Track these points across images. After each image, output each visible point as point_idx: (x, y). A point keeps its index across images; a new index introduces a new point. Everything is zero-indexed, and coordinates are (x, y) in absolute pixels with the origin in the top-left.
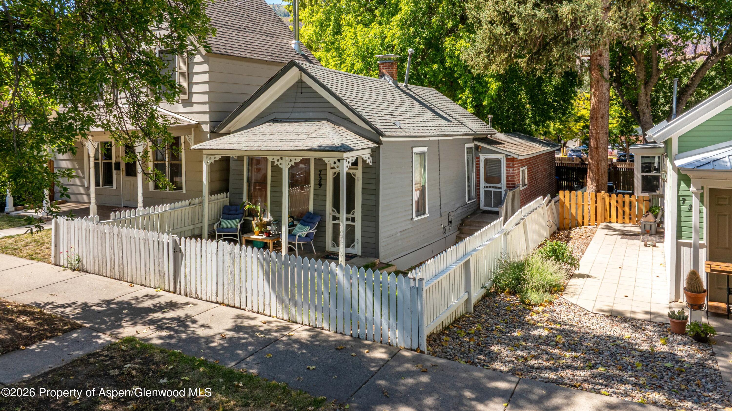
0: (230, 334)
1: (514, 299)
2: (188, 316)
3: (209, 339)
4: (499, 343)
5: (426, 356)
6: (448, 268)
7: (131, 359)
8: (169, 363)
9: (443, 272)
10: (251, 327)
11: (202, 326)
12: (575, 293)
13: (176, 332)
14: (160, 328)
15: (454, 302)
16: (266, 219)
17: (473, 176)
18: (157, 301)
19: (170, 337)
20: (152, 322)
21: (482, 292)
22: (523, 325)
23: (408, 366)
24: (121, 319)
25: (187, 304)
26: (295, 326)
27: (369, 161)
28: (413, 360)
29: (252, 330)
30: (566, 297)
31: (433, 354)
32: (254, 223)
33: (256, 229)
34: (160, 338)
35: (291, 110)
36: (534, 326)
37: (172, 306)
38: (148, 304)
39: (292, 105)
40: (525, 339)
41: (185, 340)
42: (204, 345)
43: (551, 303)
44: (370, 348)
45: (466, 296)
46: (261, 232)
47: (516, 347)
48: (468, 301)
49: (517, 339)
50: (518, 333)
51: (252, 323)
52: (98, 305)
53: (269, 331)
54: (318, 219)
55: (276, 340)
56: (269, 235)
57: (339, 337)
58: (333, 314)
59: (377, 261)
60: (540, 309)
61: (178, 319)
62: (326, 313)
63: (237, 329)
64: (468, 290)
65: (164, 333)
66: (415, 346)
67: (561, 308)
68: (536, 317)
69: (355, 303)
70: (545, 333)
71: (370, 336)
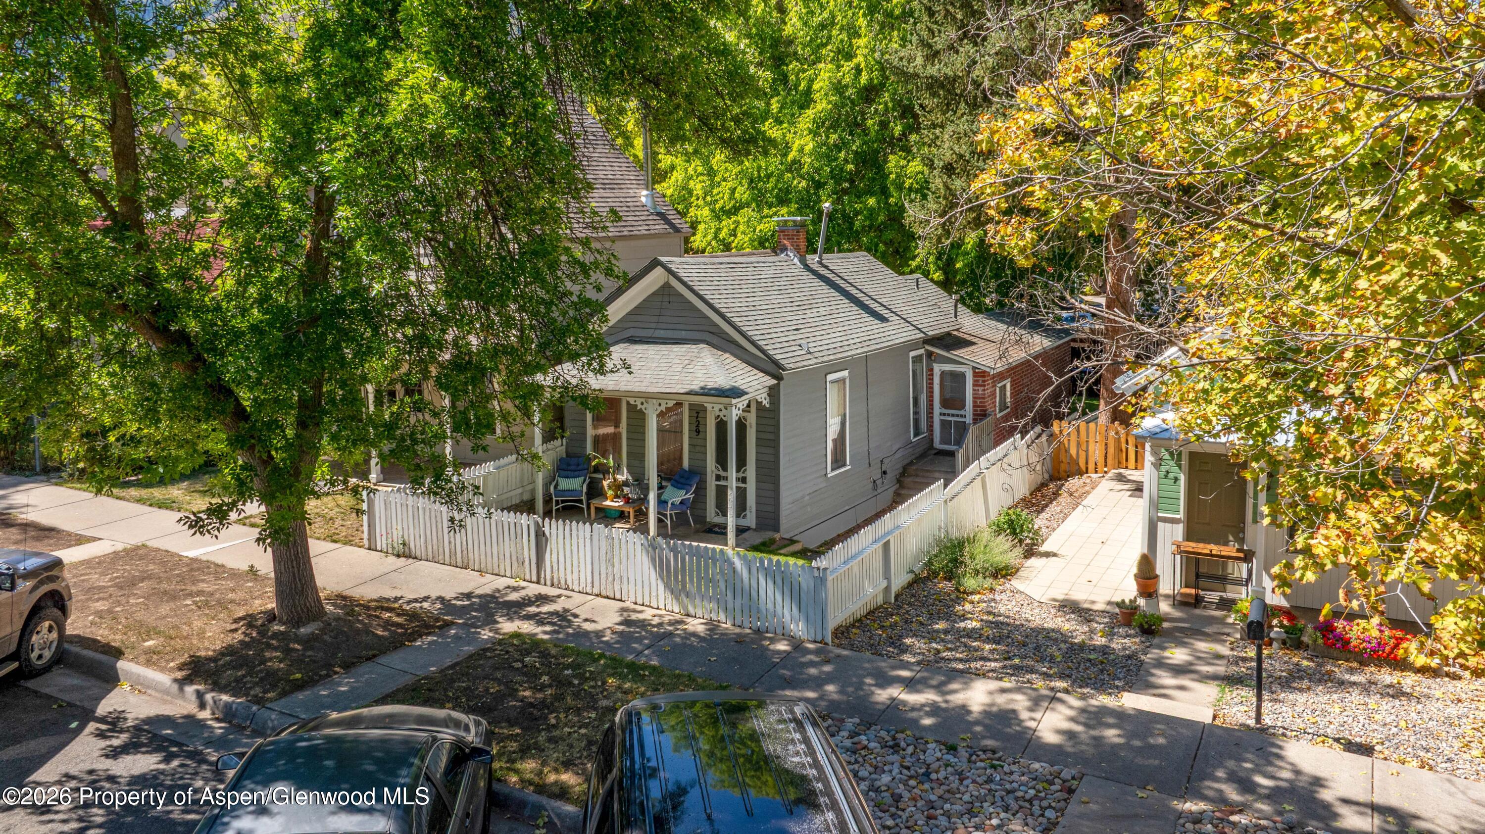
0: (621, 628)
1: (946, 586)
2: (566, 611)
3: (599, 634)
4: (915, 635)
5: (830, 648)
6: (860, 552)
7: (528, 653)
8: (569, 656)
9: (854, 557)
10: (639, 621)
11: (586, 620)
12: (1026, 578)
13: (560, 626)
14: (540, 623)
15: (870, 591)
16: (620, 478)
17: (923, 397)
18: (523, 593)
19: (554, 632)
20: (528, 617)
21: (910, 577)
22: (949, 616)
23: (811, 657)
24: (493, 615)
25: (559, 596)
26: (689, 620)
27: (767, 404)
28: (816, 652)
29: (643, 624)
30: (1016, 583)
31: (839, 646)
32: (605, 483)
33: (610, 493)
34: (545, 633)
35: (653, 325)
36: (963, 618)
37: (542, 599)
38: (514, 596)
39: (655, 319)
40: (946, 632)
41: (573, 635)
42: (595, 640)
43: (992, 590)
44: (772, 640)
45: (884, 584)
46: (617, 496)
47: (932, 639)
48: (887, 589)
49: (938, 631)
50: (940, 626)
51: (641, 616)
52: (456, 598)
53: (660, 625)
54: (697, 479)
55: (670, 634)
56: (627, 500)
57: (738, 630)
58: (730, 606)
59: (777, 536)
60: (976, 598)
61: (556, 613)
62: (722, 605)
63: (627, 622)
64: (887, 576)
65: (548, 628)
66: (819, 639)
67: (1003, 596)
68: (968, 607)
69: (754, 594)
70: (975, 624)
71: (771, 629)
